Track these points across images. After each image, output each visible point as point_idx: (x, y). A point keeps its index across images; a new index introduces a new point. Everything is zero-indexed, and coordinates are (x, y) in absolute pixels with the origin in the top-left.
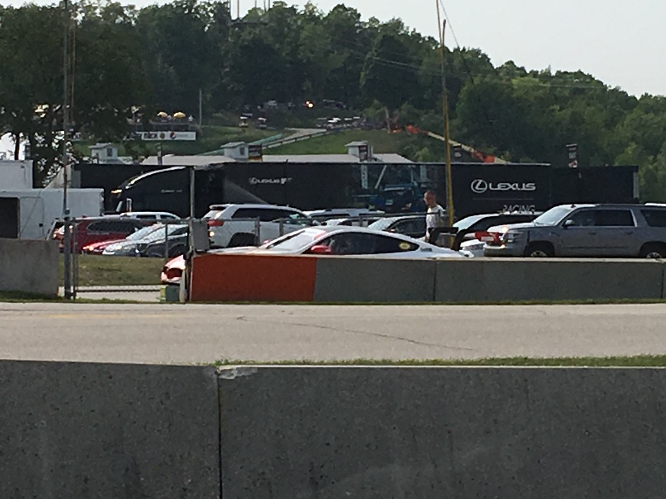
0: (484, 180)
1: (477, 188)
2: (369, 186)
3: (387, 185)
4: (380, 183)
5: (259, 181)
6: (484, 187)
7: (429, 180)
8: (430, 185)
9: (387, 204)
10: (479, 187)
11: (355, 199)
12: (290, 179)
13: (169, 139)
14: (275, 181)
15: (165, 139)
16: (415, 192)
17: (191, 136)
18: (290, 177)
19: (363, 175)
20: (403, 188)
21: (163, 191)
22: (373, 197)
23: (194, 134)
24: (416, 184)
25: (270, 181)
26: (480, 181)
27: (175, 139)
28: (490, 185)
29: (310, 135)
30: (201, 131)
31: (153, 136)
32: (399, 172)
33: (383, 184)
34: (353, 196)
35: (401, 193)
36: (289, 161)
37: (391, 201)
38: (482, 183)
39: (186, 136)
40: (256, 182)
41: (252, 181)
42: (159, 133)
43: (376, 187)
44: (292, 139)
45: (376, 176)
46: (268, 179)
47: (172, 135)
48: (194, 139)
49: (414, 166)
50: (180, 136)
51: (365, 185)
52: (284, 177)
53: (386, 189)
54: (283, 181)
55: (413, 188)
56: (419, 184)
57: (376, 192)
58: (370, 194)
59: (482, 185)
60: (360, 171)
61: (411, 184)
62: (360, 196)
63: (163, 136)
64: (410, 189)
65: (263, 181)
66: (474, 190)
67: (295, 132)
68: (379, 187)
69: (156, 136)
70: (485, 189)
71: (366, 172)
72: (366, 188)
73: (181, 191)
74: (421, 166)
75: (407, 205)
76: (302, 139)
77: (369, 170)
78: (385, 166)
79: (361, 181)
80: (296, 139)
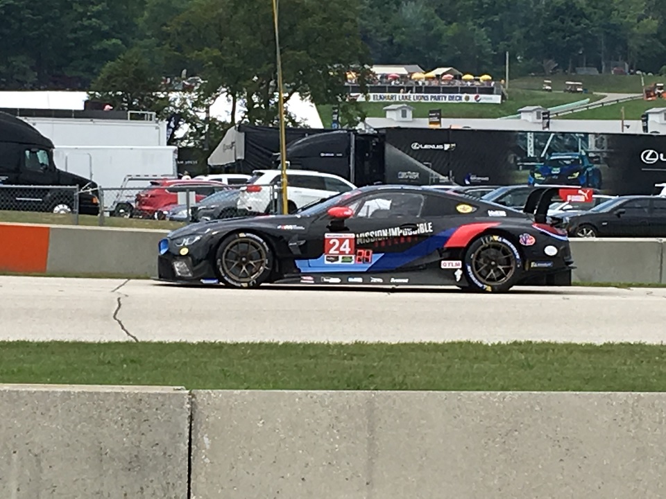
0: (654, 150)
1: (647, 158)
2: (535, 154)
3: (553, 154)
4: (547, 151)
5: (421, 146)
6: (656, 157)
7: (598, 150)
8: (599, 155)
9: (553, 172)
10: (650, 157)
11: (521, 167)
12: (453, 145)
13: (474, 101)
14: (438, 147)
15: (469, 101)
16: (583, 161)
17: (496, 99)
18: (453, 143)
19: (529, 143)
20: (570, 157)
21: (322, 155)
22: (539, 165)
23: (500, 96)
24: (584, 154)
25: (433, 147)
26: (651, 152)
27: (480, 102)
28: (662, 155)
29: (617, 101)
30: (506, 94)
31: (458, 98)
32: (567, 140)
33: (550, 151)
34: (519, 164)
35: (568, 162)
36: (452, 128)
37: (558, 169)
38: (653, 153)
39: (491, 99)
40: (418, 148)
41: (415, 146)
42: (464, 96)
43: (542, 155)
44: (599, 104)
45: (543, 144)
46: (432, 144)
47: (476, 97)
48: (499, 102)
49: (582, 135)
50: (485, 98)
51: (531, 153)
52: (447, 143)
53: (552, 158)
54: (447, 147)
55: (581, 157)
56: (587, 153)
57: (543, 160)
58: (536, 162)
59: (653, 156)
60: (526, 139)
61: (579, 153)
62: (525, 164)
63: (467, 98)
64: (577, 157)
65: (426, 147)
66: (644, 161)
67: (604, 97)
68: (545, 155)
69: (460, 98)
70: (656, 160)
71: (532, 140)
72: (532, 156)
73: (341, 155)
74: (590, 135)
75: (574, 174)
76: (609, 104)
77: (535, 137)
78: (552, 135)
79: (527, 148)
80: (602, 104)
